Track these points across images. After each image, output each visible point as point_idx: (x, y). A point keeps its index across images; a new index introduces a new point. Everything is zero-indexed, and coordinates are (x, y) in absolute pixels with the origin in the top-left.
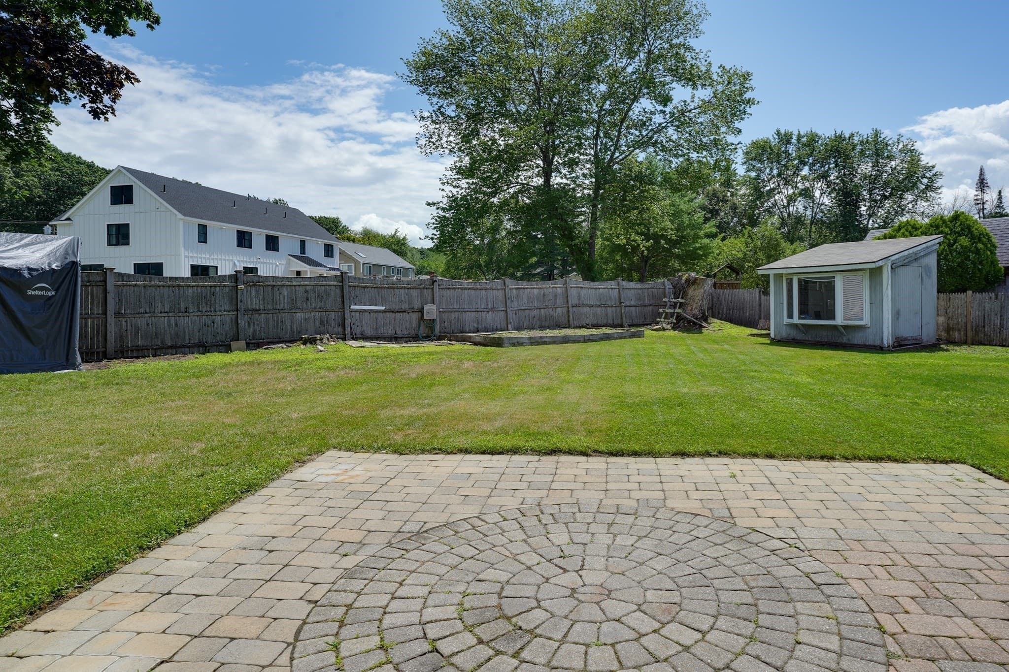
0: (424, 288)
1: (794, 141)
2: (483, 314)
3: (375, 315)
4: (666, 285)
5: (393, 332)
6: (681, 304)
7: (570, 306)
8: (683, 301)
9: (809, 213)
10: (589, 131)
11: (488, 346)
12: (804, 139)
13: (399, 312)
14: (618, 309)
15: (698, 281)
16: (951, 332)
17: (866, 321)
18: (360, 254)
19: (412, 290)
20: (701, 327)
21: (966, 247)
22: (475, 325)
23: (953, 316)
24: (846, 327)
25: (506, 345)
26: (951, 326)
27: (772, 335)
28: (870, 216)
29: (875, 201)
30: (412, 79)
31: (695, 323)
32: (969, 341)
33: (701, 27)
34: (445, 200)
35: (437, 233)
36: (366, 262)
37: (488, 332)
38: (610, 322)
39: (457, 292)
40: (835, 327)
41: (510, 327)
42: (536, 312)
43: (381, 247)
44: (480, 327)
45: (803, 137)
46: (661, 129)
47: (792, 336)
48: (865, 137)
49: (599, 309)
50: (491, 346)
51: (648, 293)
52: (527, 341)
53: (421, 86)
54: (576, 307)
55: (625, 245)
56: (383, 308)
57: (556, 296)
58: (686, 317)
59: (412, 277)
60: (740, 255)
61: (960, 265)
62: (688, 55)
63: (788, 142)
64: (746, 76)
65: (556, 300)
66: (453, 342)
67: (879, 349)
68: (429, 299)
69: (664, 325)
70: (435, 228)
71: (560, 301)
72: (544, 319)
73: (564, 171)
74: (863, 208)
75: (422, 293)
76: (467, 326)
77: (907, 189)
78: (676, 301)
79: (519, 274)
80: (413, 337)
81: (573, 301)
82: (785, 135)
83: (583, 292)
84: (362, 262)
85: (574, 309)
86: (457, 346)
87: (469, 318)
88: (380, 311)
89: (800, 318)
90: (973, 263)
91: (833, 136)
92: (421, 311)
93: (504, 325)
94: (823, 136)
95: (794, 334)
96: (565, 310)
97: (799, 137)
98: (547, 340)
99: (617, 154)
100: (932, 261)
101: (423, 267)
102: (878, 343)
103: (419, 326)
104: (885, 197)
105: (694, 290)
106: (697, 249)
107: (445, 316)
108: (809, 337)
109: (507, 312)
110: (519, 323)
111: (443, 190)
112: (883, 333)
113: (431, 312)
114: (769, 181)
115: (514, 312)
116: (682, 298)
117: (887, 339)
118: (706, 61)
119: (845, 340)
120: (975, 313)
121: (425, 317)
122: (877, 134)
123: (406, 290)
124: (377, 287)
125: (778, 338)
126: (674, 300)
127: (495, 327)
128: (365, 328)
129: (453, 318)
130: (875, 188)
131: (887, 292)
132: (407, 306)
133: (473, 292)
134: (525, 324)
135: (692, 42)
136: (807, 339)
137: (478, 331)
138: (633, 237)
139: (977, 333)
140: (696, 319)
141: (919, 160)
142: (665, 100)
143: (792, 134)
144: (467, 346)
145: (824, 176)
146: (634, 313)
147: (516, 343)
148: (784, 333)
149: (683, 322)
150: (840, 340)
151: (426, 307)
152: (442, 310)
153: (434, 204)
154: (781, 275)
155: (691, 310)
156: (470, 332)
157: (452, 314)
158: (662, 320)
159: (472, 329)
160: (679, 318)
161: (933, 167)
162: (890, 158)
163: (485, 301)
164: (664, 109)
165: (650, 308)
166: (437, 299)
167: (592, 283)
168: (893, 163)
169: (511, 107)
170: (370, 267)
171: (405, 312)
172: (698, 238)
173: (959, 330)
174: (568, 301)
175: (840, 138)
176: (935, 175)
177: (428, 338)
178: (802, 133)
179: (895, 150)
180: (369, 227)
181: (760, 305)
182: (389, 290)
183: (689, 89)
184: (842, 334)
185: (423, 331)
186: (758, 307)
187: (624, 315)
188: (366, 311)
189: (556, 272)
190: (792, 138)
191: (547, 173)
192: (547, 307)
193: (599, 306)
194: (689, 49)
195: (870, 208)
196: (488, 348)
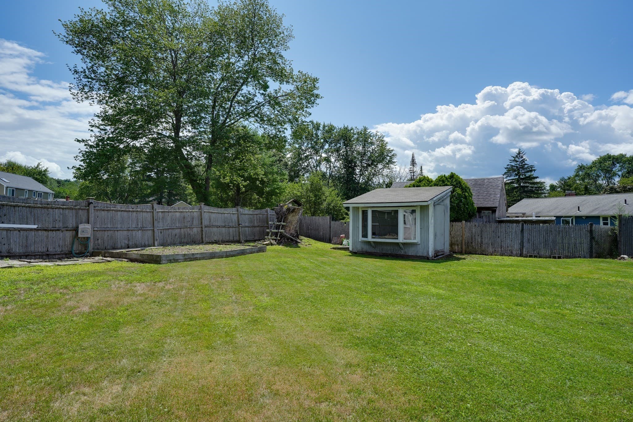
0: (79, 209)
1: (321, 128)
2: (134, 233)
3: (25, 233)
4: (269, 212)
5: (45, 250)
6: (283, 226)
7: (203, 227)
8: (284, 224)
9: (328, 171)
10: (209, 102)
11: (146, 263)
12: (327, 128)
13: (53, 230)
14: (237, 229)
15: (296, 210)
16: (453, 246)
17: (417, 240)
18: (4, 179)
19: (67, 211)
20: (297, 242)
21: (460, 194)
22: (126, 242)
23: (454, 236)
24: (404, 244)
25: (164, 262)
26: (453, 242)
27: (351, 249)
28: (361, 175)
29: (363, 167)
30: (68, 40)
31: (292, 240)
32: (464, 252)
33: (288, 44)
34: (93, 139)
35: (84, 165)
36: (9, 186)
37: (137, 247)
38: (231, 239)
39: (110, 214)
40: (397, 244)
41: (156, 243)
42: (177, 231)
43: (24, 175)
44: (131, 243)
45: (326, 126)
46: (259, 106)
47: (365, 250)
48: (360, 130)
49: (224, 229)
50: (149, 263)
51: (257, 218)
52: (181, 258)
53: (76, 47)
54: (208, 227)
55: (228, 183)
56: (35, 227)
57: (193, 218)
58: (286, 236)
59: (51, 199)
60: (299, 194)
61: (458, 204)
62: (279, 61)
63: (318, 129)
64: (315, 80)
65: (193, 221)
66: (109, 259)
67: (425, 259)
68: (84, 218)
69: (272, 241)
70: (81, 161)
71: (196, 222)
72: (183, 237)
73: (188, 128)
74: (358, 171)
75: (77, 213)
76: (119, 243)
77: (380, 162)
78: (279, 223)
79: (137, 201)
80: (66, 254)
81: (205, 222)
82: (316, 124)
83: (213, 216)
84: (5, 186)
85: (206, 229)
86: (115, 264)
87: (121, 236)
88: (31, 230)
89: (372, 238)
90: (464, 204)
91: (343, 128)
92: (76, 230)
93: (151, 242)
94: (337, 128)
95: (366, 248)
96: (199, 229)
97: (324, 127)
98: (198, 256)
99: (228, 120)
100: (448, 202)
101: (60, 193)
102: (425, 255)
103: (73, 244)
104: (369, 165)
105: (293, 216)
106: (276, 189)
107: (99, 234)
108: (377, 250)
109: (154, 231)
110: (164, 240)
111: (92, 131)
112: (429, 248)
113: (85, 230)
114: (306, 151)
115: (160, 231)
116: (284, 222)
117: (431, 253)
118: (290, 66)
119: (402, 253)
120: (467, 235)
121: (80, 235)
122: (366, 129)
123: (61, 210)
124: (29, 207)
125: (355, 251)
126: (277, 223)
127: (143, 244)
128: (12, 246)
129: (106, 236)
130: (363, 160)
131: (431, 221)
132: (61, 225)
133: (125, 213)
134: (169, 241)
135: (283, 53)
136: (376, 251)
137: (128, 248)
138: (235, 178)
139: (468, 246)
140: (293, 236)
141: (386, 146)
142: (265, 87)
143: (320, 124)
144: (125, 264)
145: (338, 150)
146: (247, 233)
147: (173, 260)
148: (359, 247)
149: (284, 239)
150: (399, 253)
151: (81, 227)
152: (96, 229)
153: (83, 141)
154: (358, 208)
155: (290, 230)
156: (121, 248)
157: (106, 233)
158: (269, 237)
159: (123, 245)
160: (282, 236)
161: (392, 151)
162: (372, 143)
163: (135, 222)
164: (264, 93)
165: (258, 228)
166: (92, 219)
167: (219, 209)
168: (373, 147)
169: (151, 76)
170: (13, 191)
171: (58, 230)
172: (276, 182)
173: (458, 245)
174: (202, 223)
175: (346, 129)
176: (393, 155)
177: (82, 254)
178: (326, 124)
179: (374, 139)
180: (13, 160)
181: (330, 227)
182: (43, 210)
183: (278, 83)
184: (400, 248)
185: (77, 247)
186: (328, 229)
187: (241, 233)
188: (15, 229)
189: (163, 200)
190: (320, 126)
191: (177, 128)
192: (186, 227)
193: (224, 227)
194: (281, 56)
195: (361, 170)
196: (147, 265)
